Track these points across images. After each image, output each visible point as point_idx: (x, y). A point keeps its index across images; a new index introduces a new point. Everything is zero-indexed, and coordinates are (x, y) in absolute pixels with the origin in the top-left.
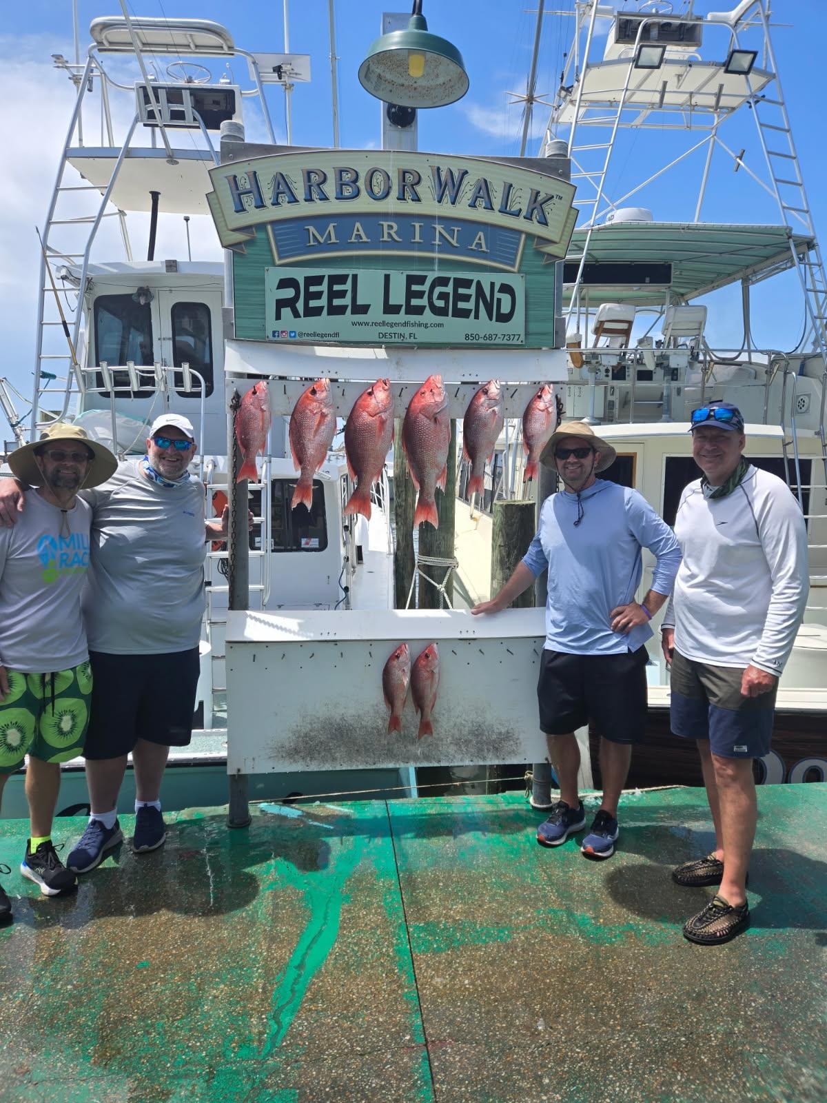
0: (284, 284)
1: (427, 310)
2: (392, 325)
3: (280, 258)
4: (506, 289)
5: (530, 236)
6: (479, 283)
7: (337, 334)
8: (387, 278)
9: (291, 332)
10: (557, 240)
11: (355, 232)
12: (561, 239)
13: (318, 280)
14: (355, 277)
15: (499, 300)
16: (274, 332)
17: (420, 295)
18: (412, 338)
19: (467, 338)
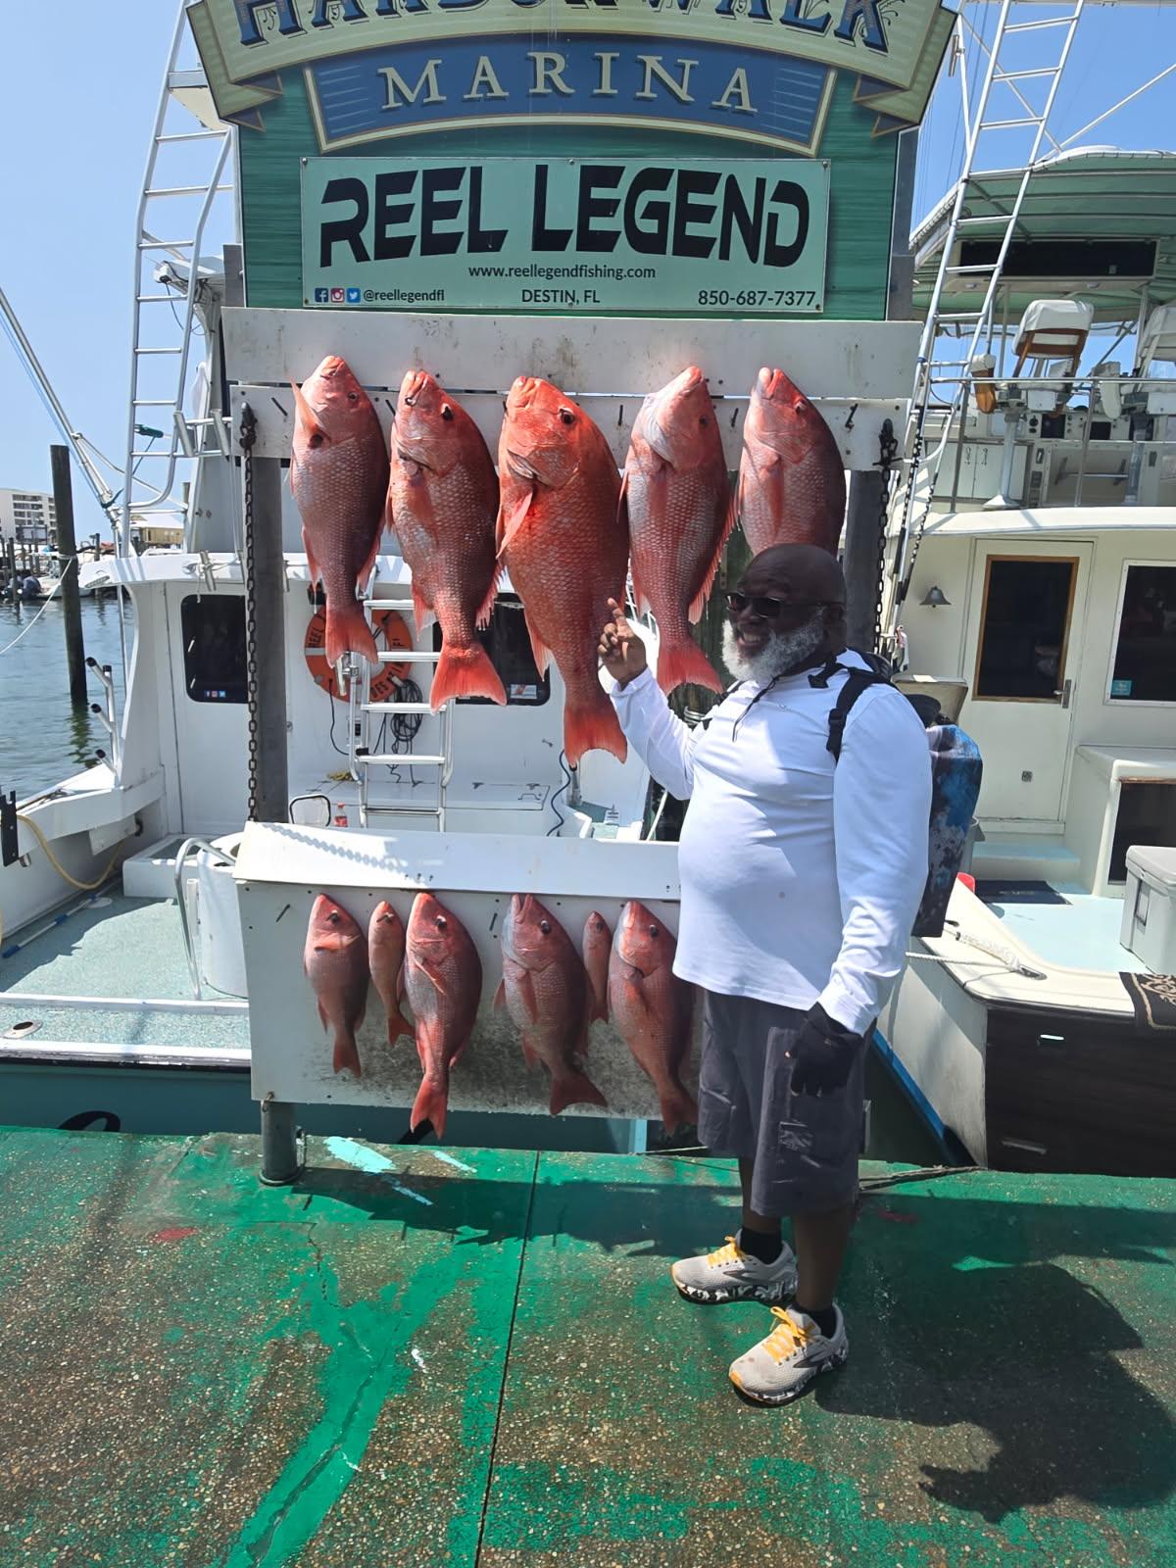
0: (339, 190)
1: (623, 240)
2: (550, 274)
3: (330, 138)
4: (790, 193)
5: (846, 76)
6: (732, 181)
7: (439, 294)
8: (542, 173)
9: (351, 291)
10: (906, 83)
11: (479, 78)
12: (913, 80)
13: (402, 183)
14: (477, 173)
15: (773, 218)
16: (318, 291)
17: (607, 208)
18: (590, 300)
19: (703, 301)
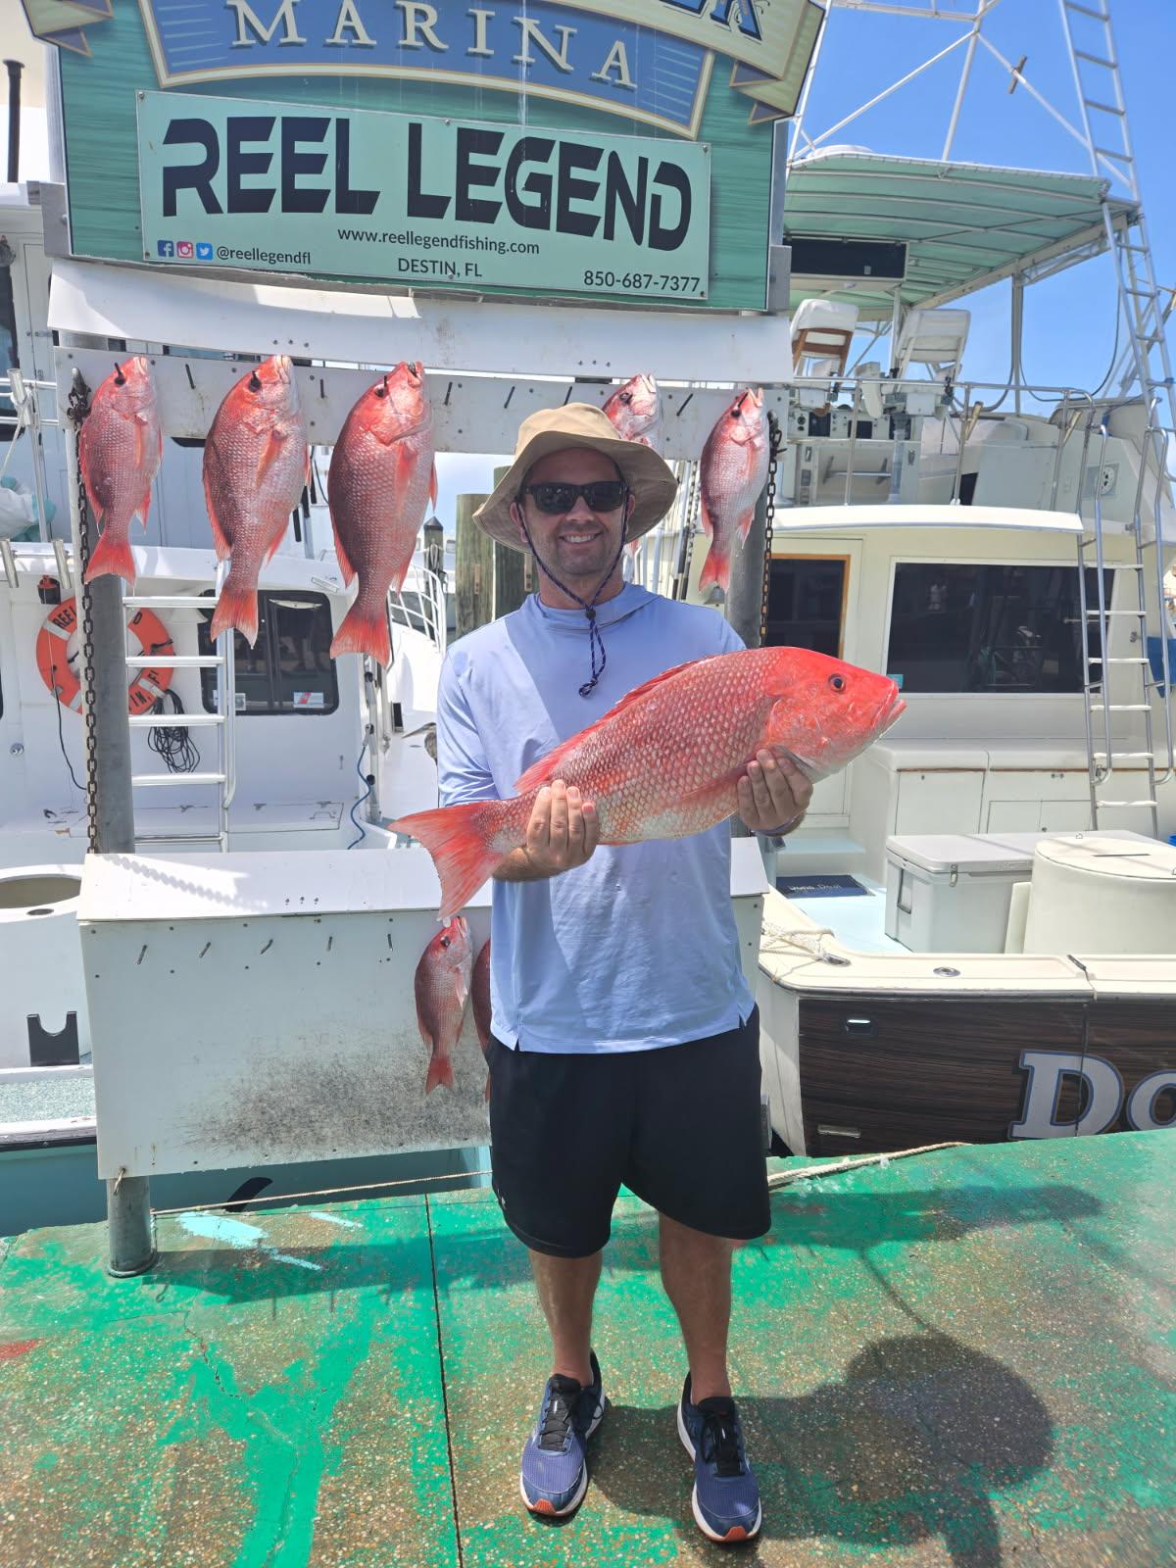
0: (182, 131)
1: (504, 213)
3: (171, 71)
4: (672, 174)
5: (723, 60)
6: (614, 158)
7: (305, 257)
8: (415, 131)
9: (201, 246)
10: (778, 72)
11: (342, 22)
12: (787, 71)
13: (258, 128)
14: (343, 126)
15: (656, 199)
16: (161, 244)
17: (488, 176)
18: (472, 273)
19: (589, 281)
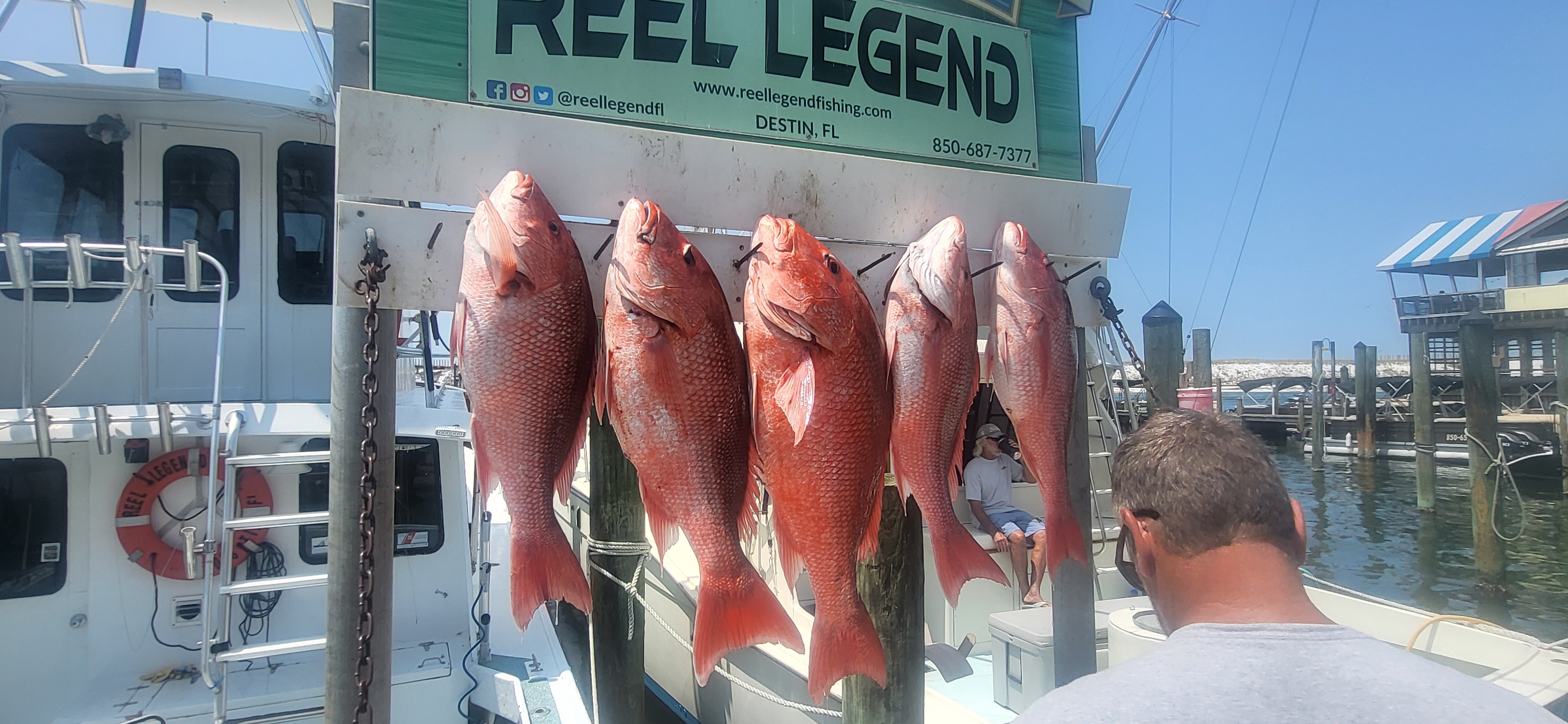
1: (858, 76)
2: (786, 101)
4: (1000, 54)
6: (953, 35)
7: (657, 108)
9: (539, 89)
15: (990, 75)
16: (491, 85)
17: (840, 40)
18: (829, 135)
19: (937, 148)
